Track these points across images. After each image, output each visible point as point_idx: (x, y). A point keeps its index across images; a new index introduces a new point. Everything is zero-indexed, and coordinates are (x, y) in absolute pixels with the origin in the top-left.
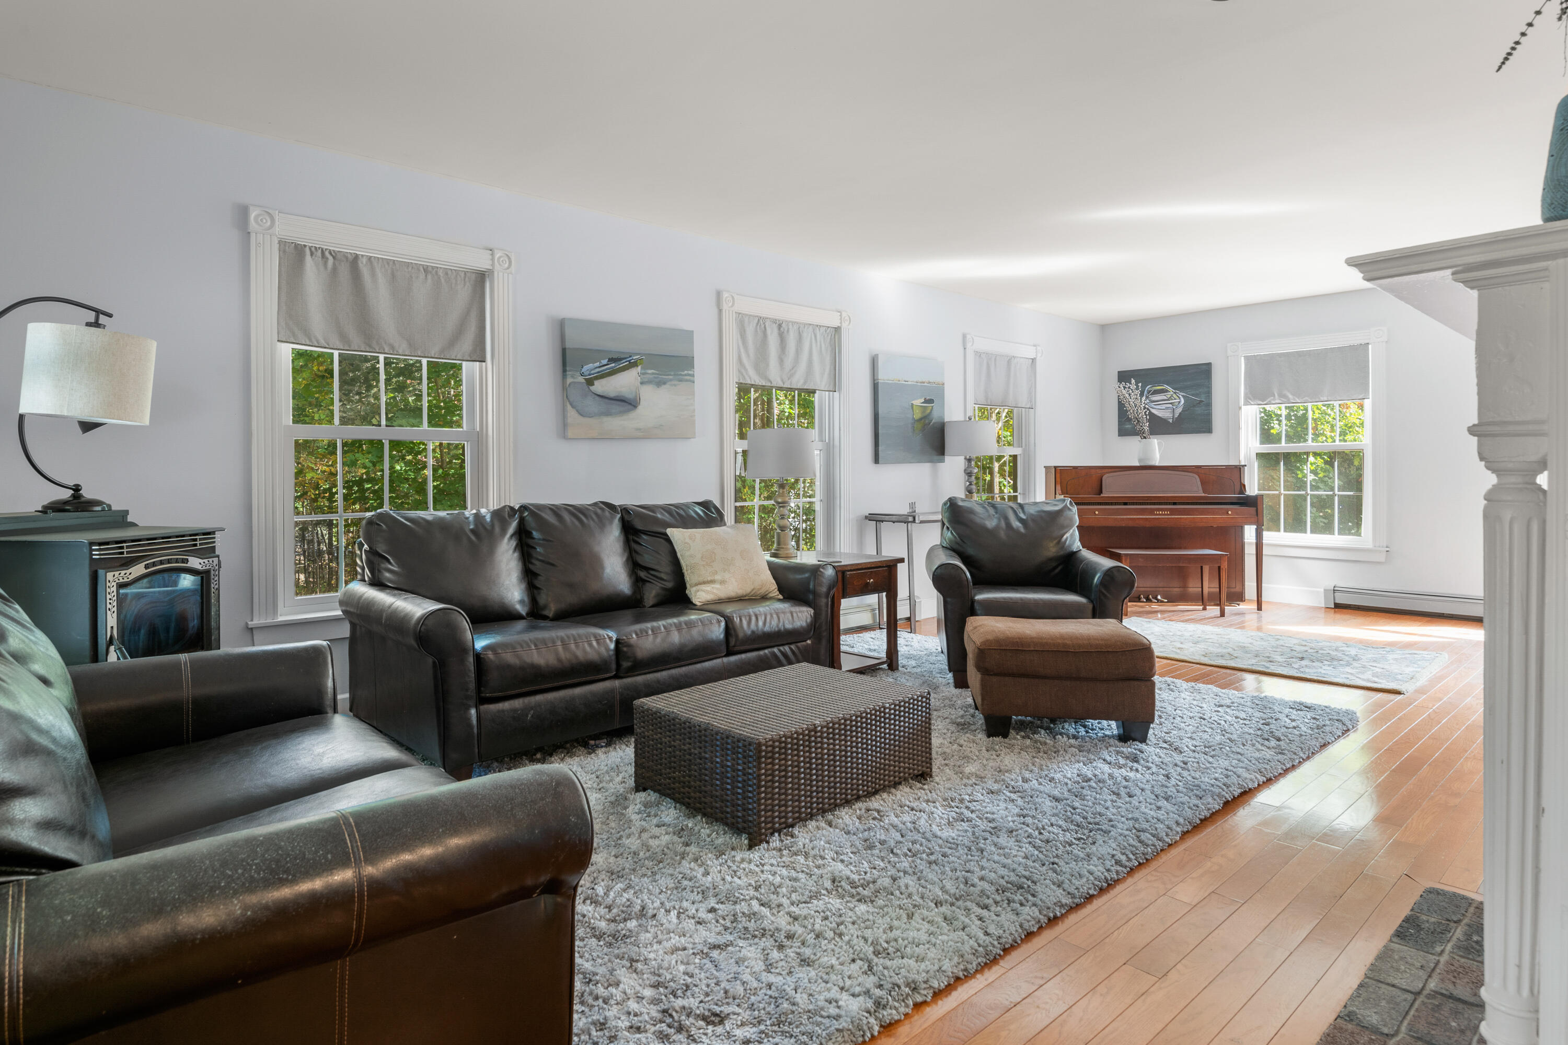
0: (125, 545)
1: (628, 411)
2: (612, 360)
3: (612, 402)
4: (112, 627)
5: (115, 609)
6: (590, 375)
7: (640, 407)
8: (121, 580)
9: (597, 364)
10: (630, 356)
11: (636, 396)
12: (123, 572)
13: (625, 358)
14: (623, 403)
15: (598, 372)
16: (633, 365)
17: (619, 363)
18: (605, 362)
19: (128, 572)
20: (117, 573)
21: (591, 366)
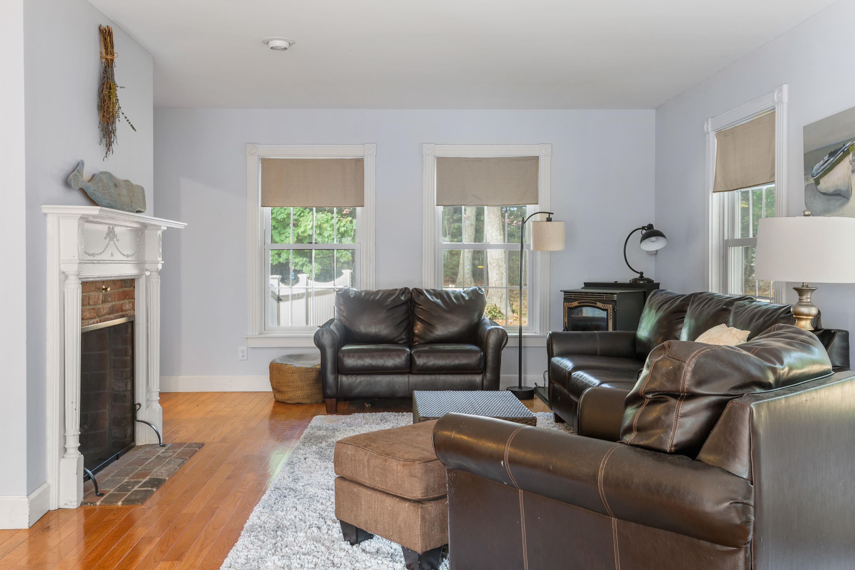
0: (573, 294)
1: (843, 204)
2: (832, 154)
3: (831, 197)
4: (566, 322)
5: (567, 316)
6: (817, 175)
7: (852, 199)
8: (569, 306)
9: (822, 162)
10: (844, 145)
11: (848, 187)
12: (570, 303)
13: (840, 149)
14: (839, 197)
15: (822, 170)
16: (846, 153)
17: (836, 155)
18: (826, 158)
19: (572, 303)
20: (567, 303)
21: (818, 165)
